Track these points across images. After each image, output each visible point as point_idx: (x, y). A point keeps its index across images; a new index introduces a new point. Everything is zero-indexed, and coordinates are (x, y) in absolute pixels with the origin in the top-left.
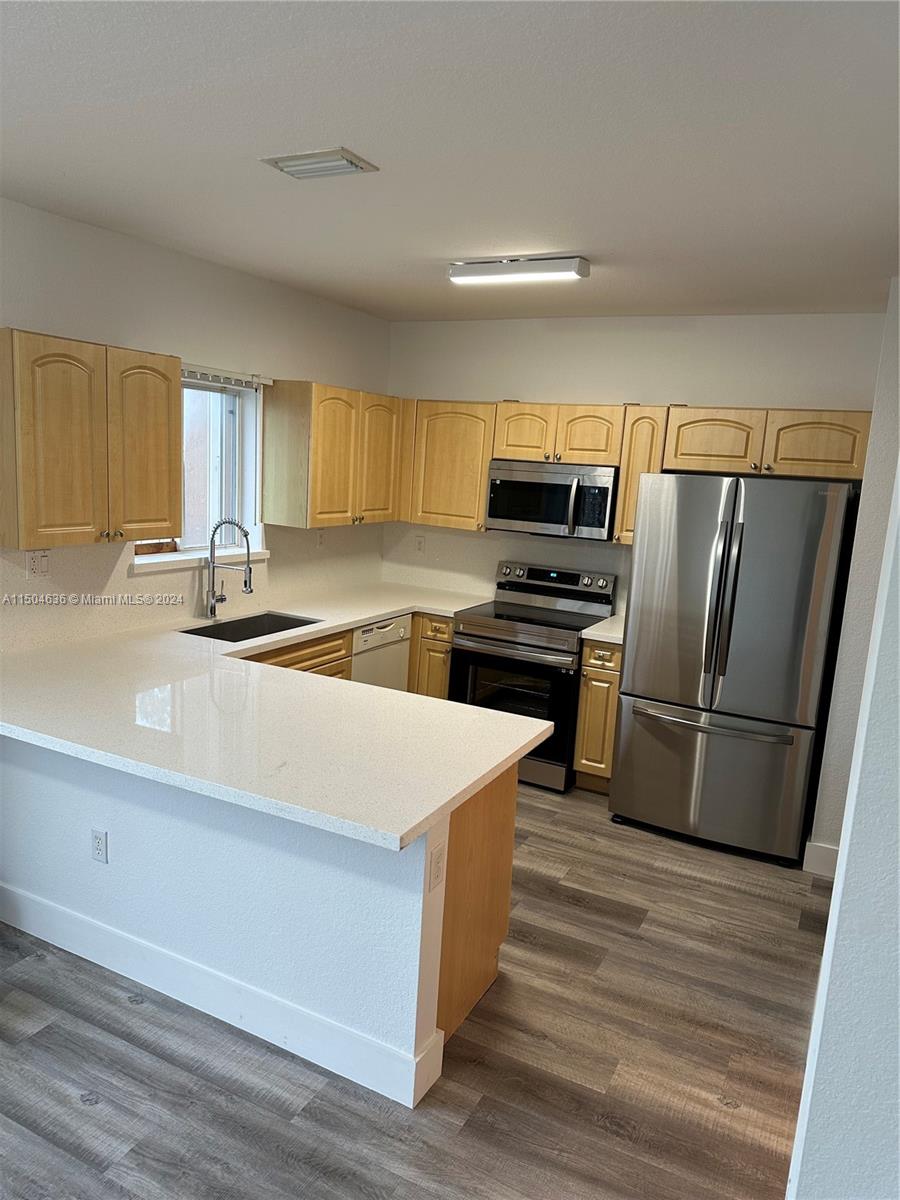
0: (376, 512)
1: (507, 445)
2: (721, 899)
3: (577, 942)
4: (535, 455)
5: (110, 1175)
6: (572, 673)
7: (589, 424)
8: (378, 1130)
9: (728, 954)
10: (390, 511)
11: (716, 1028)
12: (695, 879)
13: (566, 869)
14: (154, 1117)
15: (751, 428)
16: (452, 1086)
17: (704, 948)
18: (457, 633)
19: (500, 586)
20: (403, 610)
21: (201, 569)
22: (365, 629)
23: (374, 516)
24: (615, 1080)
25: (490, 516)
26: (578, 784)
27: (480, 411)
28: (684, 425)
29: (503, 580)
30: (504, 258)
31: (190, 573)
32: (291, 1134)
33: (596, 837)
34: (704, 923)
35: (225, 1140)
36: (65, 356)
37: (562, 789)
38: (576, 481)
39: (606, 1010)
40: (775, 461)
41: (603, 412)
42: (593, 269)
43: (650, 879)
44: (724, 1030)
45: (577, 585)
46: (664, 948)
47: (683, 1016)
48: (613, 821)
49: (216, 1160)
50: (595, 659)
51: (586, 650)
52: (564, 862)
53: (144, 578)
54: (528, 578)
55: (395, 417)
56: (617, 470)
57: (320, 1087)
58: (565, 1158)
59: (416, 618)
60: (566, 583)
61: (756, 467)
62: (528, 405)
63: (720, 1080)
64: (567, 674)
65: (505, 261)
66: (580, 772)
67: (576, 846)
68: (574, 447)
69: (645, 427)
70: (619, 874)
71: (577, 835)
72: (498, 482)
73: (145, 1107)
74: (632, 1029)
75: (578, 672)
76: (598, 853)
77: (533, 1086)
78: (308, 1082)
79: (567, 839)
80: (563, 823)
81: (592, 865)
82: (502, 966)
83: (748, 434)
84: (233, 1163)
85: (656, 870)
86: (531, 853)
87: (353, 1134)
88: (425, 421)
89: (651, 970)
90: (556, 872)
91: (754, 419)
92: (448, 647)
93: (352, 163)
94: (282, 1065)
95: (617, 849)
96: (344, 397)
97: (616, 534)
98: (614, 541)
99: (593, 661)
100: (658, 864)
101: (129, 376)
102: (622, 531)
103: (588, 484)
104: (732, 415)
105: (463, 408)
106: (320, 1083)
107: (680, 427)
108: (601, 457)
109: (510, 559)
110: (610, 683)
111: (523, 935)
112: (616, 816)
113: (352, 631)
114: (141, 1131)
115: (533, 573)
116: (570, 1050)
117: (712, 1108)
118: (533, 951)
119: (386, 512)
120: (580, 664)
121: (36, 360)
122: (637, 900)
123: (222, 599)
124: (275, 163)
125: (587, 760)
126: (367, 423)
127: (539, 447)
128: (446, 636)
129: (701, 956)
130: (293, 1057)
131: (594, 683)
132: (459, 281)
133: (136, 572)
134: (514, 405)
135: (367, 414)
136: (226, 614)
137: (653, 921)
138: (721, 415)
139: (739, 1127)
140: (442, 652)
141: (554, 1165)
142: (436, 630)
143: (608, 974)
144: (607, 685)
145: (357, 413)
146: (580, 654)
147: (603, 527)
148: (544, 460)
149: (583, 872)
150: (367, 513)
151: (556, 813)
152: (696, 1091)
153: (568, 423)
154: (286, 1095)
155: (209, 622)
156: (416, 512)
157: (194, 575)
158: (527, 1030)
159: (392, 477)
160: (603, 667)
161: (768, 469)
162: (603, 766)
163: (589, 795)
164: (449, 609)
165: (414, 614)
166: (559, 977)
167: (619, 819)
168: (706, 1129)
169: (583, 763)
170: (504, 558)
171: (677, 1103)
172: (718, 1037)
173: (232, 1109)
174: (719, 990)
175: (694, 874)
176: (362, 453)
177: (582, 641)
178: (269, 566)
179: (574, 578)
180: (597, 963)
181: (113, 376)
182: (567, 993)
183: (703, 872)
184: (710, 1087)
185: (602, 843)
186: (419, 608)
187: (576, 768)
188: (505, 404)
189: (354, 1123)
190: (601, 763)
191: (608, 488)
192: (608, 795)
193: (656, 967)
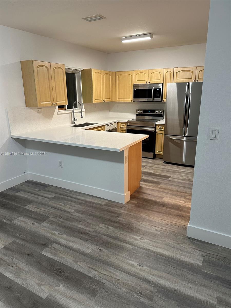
0: (108, 99)
1: (137, 81)
2: (187, 174)
3: (155, 181)
4: (144, 82)
5: (71, 214)
6: (154, 132)
7: (156, 74)
8: (119, 207)
9: (188, 182)
10: (111, 99)
11: (184, 193)
12: (181, 171)
13: (153, 171)
14: (78, 207)
15: (193, 71)
16: (132, 201)
17: (183, 181)
18: (128, 125)
19: (137, 115)
20: (115, 121)
21: (71, 113)
22: (107, 125)
23: (107, 100)
24: (163, 200)
25: (134, 98)
26: (156, 157)
27: (130, 73)
28: (178, 72)
29: (138, 114)
30: (134, 35)
31: (69, 114)
32: (103, 208)
33: (160, 166)
34: (183, 178)
35: (91, 209)
36: (42, 65)
37: (153, 158)
38: (153, 87)
39: (161, 191)
40: (198, 79)
41: (159, 71)
42: (154, 36)
43: (172, 172)
44: (185, 193)
45: (155, 113)
46: (174, 182)
47: (177, 191)
48: (164, 163)
49: (90, 211)
50: (159, 128)
51: (157, 127)
52: (153, 169)
53: (60, 115)
54: (143, 112)
55: (110, 76)
56: (163, 84)
57: (107, 202)
58: (153, 210)
59: (118, 123)
60: (152, 113)
61: (194, 81)
62: (141, 71)
63: (184, 199)
64: (153, 132)
65: (134, 36)
66: (157, 154)
67: (156, 167)
68: (153, 79)
69: (169, 73)
70: (165, 171)
71: (156, 165)
72: (135, 90)
73: (76, 205)
74: (167, 193)
75: (155, 132)
76: (161, 168)
77: (148, 201)
78: (105, 201)
79: (154, 166)
80: (153, 164)
81: (159, 170)
82: (140, 185)
83: (192, 73)
84: (93, 211)
85: (173, 170)
86: (146, 169)
87: (114, 207)
88: (118, 77)
89: (171, 185)
90: (152, 171)
91: (193, 69)
92: (126, 129)
93: (101, 17)
94: (100, 199)
95: (164, 167)
96: (99, 72)
97: (163, 99)
98: (163, 101)
99: (159, 129)
100: (173, 169)
101: (55, 69)
102: (164, 99)
103: (156, 88)
104: (188, 69)
105: (126, 73)
106: (107, 201)
107: (177, 73)
108: (158, 82)
109: (139, 108)
110: (163, 134)
111: (145, 181)
112: (165, 162)
113: (104, 125)
114: (76, 208)
115: (145, 111)
116: (154, 196)
117: (182, 203)
118: (147, 183)
119: (110, 99)
120: (156, 130)
121: (38, 66)
122: (169, 175)
123: (76, 120)
124: (85, 19)
125: (158, 151)
126: (104, 78)
127: (144, 80)
128: (125, 127)
129: (182, 183)
130: (102, 198)
131: (159, 134)
132: (124, 42)
133: (59, 113)
134: (138, 71)
135: (104, 76)
136: (77, 123)
137: (172, 178)
138: (186, 69)
139: (187, 205)
140: (124, 131)
141: (151, 210)
142: (123, 126)
143: (161, 185)
144: (162, 134)
145: (102, 75)
146: (156, 127)
147: (160, 98)
148: (146, 83)
149: (157, 171)
150: (106, 99)
151: (151, 162)
152: (179, 201)
153: (151, 74)
154: (101, 203)
155: (74, 125)
156: (117, 99)
157: (70, 114)
158: (146, 194)
159: (111, 91)
160: (161, 130)
161: (197, 81)
162: (162, 152)
163: (159, 159)
164: (125, 121)
165: (118, 122)
166: (152, 186)
167: (166, 162)
168: (181, 206)
169: (157, 152)
170: (137, 109)
171: (175, 202)
172: (184, 194)
173: (91, 205)
174: (185, 187)
175: (181, 170)
176: (104, 85)
177: (156, 125)
178: (85, 113)
179: (154, 111)
180: (160, 184)
181: (52, 70)
182: (154, 188)
183: (183, 170)
184: (182, 200)
185: (161, 166)
186: (119, 121)
187: (156, 153)
188: (136, 71)
189: (114, 206)
190: (161, 152)
191: (161, 89)
192: (162, 159)
193: (172, 184)
